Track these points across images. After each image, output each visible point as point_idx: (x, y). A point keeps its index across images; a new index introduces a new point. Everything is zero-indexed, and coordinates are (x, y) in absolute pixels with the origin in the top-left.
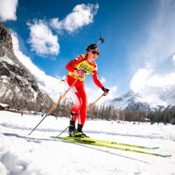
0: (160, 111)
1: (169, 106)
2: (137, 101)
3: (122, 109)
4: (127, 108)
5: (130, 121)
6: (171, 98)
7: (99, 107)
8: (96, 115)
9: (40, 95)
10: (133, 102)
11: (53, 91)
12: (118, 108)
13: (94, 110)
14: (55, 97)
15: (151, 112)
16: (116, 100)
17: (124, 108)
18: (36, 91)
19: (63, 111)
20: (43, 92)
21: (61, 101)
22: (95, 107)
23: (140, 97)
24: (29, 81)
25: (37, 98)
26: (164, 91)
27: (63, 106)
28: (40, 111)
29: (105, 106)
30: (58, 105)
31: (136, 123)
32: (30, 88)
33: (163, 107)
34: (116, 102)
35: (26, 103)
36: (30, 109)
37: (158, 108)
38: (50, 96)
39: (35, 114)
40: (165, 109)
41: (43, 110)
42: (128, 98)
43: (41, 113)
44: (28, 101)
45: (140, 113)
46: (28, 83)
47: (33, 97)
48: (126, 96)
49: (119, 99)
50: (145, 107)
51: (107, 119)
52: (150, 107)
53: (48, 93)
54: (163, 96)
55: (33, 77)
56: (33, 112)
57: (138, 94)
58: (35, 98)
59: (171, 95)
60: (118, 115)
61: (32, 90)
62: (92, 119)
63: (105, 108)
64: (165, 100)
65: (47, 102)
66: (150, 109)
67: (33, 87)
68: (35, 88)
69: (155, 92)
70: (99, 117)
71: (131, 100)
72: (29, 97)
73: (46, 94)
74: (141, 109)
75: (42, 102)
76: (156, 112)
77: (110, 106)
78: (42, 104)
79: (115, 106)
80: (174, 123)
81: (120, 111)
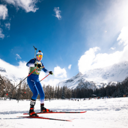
0: (103, 87)
1: (109, 83)
2: (85, 81)
3: (74, 89)
4: (77, 87)
6: (111, 76)
7: (55, 88)
8: (53, 95)
9: (2, 82)
10: (82, 82)
11: (14, 77)
12: (70, 88)
13: (50, 91)
14: (16, 83)
15: (97, 89)
16: (68, 81)
17: (75, 88)
19: (24, 94)
20: (4, 79)
21: (22, 86)
23: (87, 77)
26: (105, 71)
27: (23, 90)
28: (3, 96)
29: (60, 87)
30: (19, 89)
33: (106, 84)
34: (69, 83)
37: (102, 85)
38: (12, 82)
40: (107, 86)
41: (6, 95)
43: (3, 98)
45: (89, 90)
48: (76, 78)
49: (71, 81)
50: (92, 85)
51: (62, 98)
52: (96, 85)
53: (10, 78)
54: (105, 76)
57: (85, 75)
59: (111, 74)
60: (71, 94)
62: (50, 99)
63: (60, 89)
64: (106, 78)
65: (8, 88)
66: (95, 87)
69: (98, 73)
70: (55, 97)
73: (8, 80)
74: (89, 87)
75: (4, 88)
76: (101, 89)
77: (64, 87)
78: (4, 90)
79: (67, 86)
80: (115, 97)
81: (72, 90)
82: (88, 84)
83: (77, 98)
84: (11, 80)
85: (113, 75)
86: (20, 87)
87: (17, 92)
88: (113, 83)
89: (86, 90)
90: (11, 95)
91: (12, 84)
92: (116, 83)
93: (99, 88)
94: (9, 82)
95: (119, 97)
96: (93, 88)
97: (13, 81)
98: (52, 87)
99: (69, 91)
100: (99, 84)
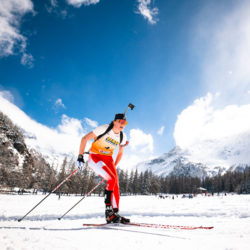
0: (219, 175)
1: (231, 168)
2: (186, 162)
3: (165, 176)
4: (172, 173)
5: (177, 193)
6: (235, 155)
7: (129, 174)
9: (29, 160)
10: (181, 164)
11: (53, 152)
12: (159, 174)
14: (55, 162)
15: (207, 178)
16: (155, 161)
17: (167, 174)
18: (22, 153)
19: (70, 184)
20: (34, 154)
21: (66, 169)
22: (122, 174)
23: (189, 155)
24: (8, 136)
25: (25, 165)
26: (224, 145)
28: (31, 187)
29: (139, 173)
30: (62, 175)
31: (187, 195)
32: (11, 148)
33: (224, 169)
34: (155, 165)
35: (5, 174)
36: (11, 185)
37: (217, 171)
38: (48, 161)
39: (21, 192)
40: (227, 172)
41: (36, 185)
42: (172, 159)
43: (32, 190)
44: (9, 170)
45: (193, 179)
46: (6, 139)
47: (17, 164)
48: (170, 155)
49: (161, 161)
50: (198, 170)
51: (143, 193)
52: (206, 170)
53: (44, 153)
54: (223, 153)
55: (16, 128)
56: (17, 189)
57: (187, 151)
58: (21, 165)
59: (233, 151)
60: (159, 185)
61: (15, 151)
63: (139, 176)
64: (226, 158)
65: (41, 171)
66: (205, 173)
67: (16, 146)
68: (21, 148)
70: (129, 191)
71: (178, 161)
72: (9, 163)
73: (40, 157)
74: (193, 174)
75: (34, 172)
76: (215, 177)
77: (146, 172)
78: (33, 175)
79: (153, 171)
80: (240, 192)
81: (162, 179)
82: (191, 167)
83: (170, 193)
84: (48, 157)
85: (238, 153)
86: (63, 169)
87: (57, 179)
88: (238, 168)
89: (186, 180)
90: (47, 185)
91: (48, 165)
92: (244, 167)
93: (211, 175)
94: (43, 159)
95: (247, 193)
96: (200, 176)
97: (51, 157)
98: (125, 171)
99: (155, 179)
100: (212, 169)
